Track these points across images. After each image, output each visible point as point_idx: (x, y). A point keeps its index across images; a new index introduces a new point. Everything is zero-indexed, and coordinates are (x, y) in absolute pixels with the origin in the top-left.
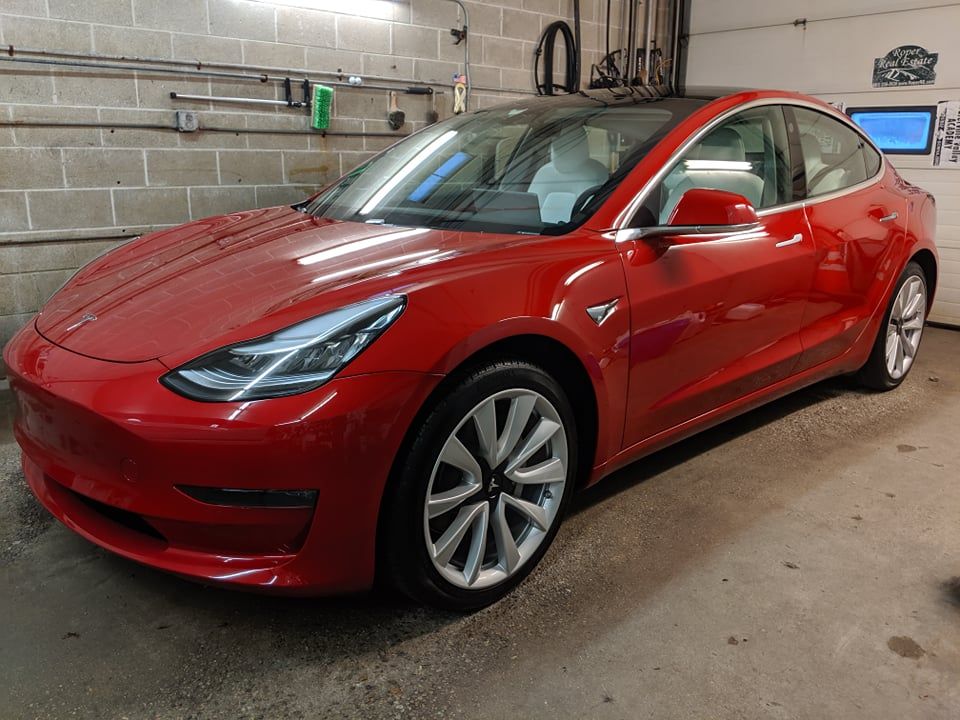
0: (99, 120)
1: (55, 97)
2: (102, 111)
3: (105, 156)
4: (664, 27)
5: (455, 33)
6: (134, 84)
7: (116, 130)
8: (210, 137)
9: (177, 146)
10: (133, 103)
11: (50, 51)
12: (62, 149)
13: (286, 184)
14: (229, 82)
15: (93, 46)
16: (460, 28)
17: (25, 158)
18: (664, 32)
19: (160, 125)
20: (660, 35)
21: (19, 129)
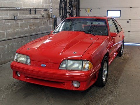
2: (4, 17)
3: (4, 25)
6: (8, 12)
8: (18, 20)
9: (14, 22)
10: (8, 15)
13: (29, 28)
15: (2, 5)
19: (12, 19)
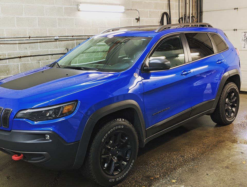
0: (49, 53)
1: (39, 48)
2: (50, 50)
3: (51, 62)
4: (195, 9)
5: (137, 19)
6: (57, 43)
7: (53, 55)
10: (57, 48)
11: (38, 36)
12: (40, 61)
14: (80, 40)
15: (48, 34)
16: (138, 18)
17: (32, 65)
18: (195, 11)
19: (64, 53)
20: (194, 12)
21: (31, 57)
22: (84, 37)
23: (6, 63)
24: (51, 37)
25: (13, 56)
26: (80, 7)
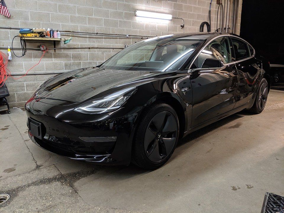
0: (111, 47)
1: (104, 43)
2: (112, 45)
3: (112, 54)
4: (231, 22)
5: (182, 26)
6: (118, 40)
7: (114, 49)
11: (104, 33)
12: (104, 53)
14: (135, 39)
15: (111, 32)
16: (183, 25)
17: (98, 55)
19: (122, 48)
21: (97, 49)
22: (138, 37)
23: (79, 51)
24: (113, 35)
25: (84, 47)
26: (136, 13)
